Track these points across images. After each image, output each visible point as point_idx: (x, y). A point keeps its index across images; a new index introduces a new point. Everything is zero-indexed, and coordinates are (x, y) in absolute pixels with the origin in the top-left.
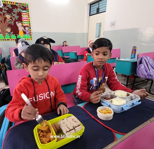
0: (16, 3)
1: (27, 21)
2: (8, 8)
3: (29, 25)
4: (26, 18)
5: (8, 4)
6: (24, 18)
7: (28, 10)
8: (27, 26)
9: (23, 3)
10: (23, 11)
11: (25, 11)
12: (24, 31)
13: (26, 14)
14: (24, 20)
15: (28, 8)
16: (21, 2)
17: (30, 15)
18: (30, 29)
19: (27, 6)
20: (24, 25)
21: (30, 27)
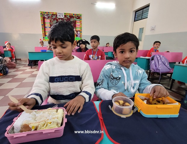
0: (73, 14)
1: (79, 27)
2: (67, 18)
3: (80, 30)
4: (79, 25)
5: (68, 15)
6: (77, 25)
7: (81, 19)
8: (79, 31)
9: (78, 14)
10: (77, 20)
11: (79, 20)
12: (77, 34)
13: (79, 22)
14: (77, 27)
15: (81, 17)
16: (76, 14)
17: (82, 22)
18: (81, 33)
19: (81, 16)
20: (77, 30)
21: (81, 31)
